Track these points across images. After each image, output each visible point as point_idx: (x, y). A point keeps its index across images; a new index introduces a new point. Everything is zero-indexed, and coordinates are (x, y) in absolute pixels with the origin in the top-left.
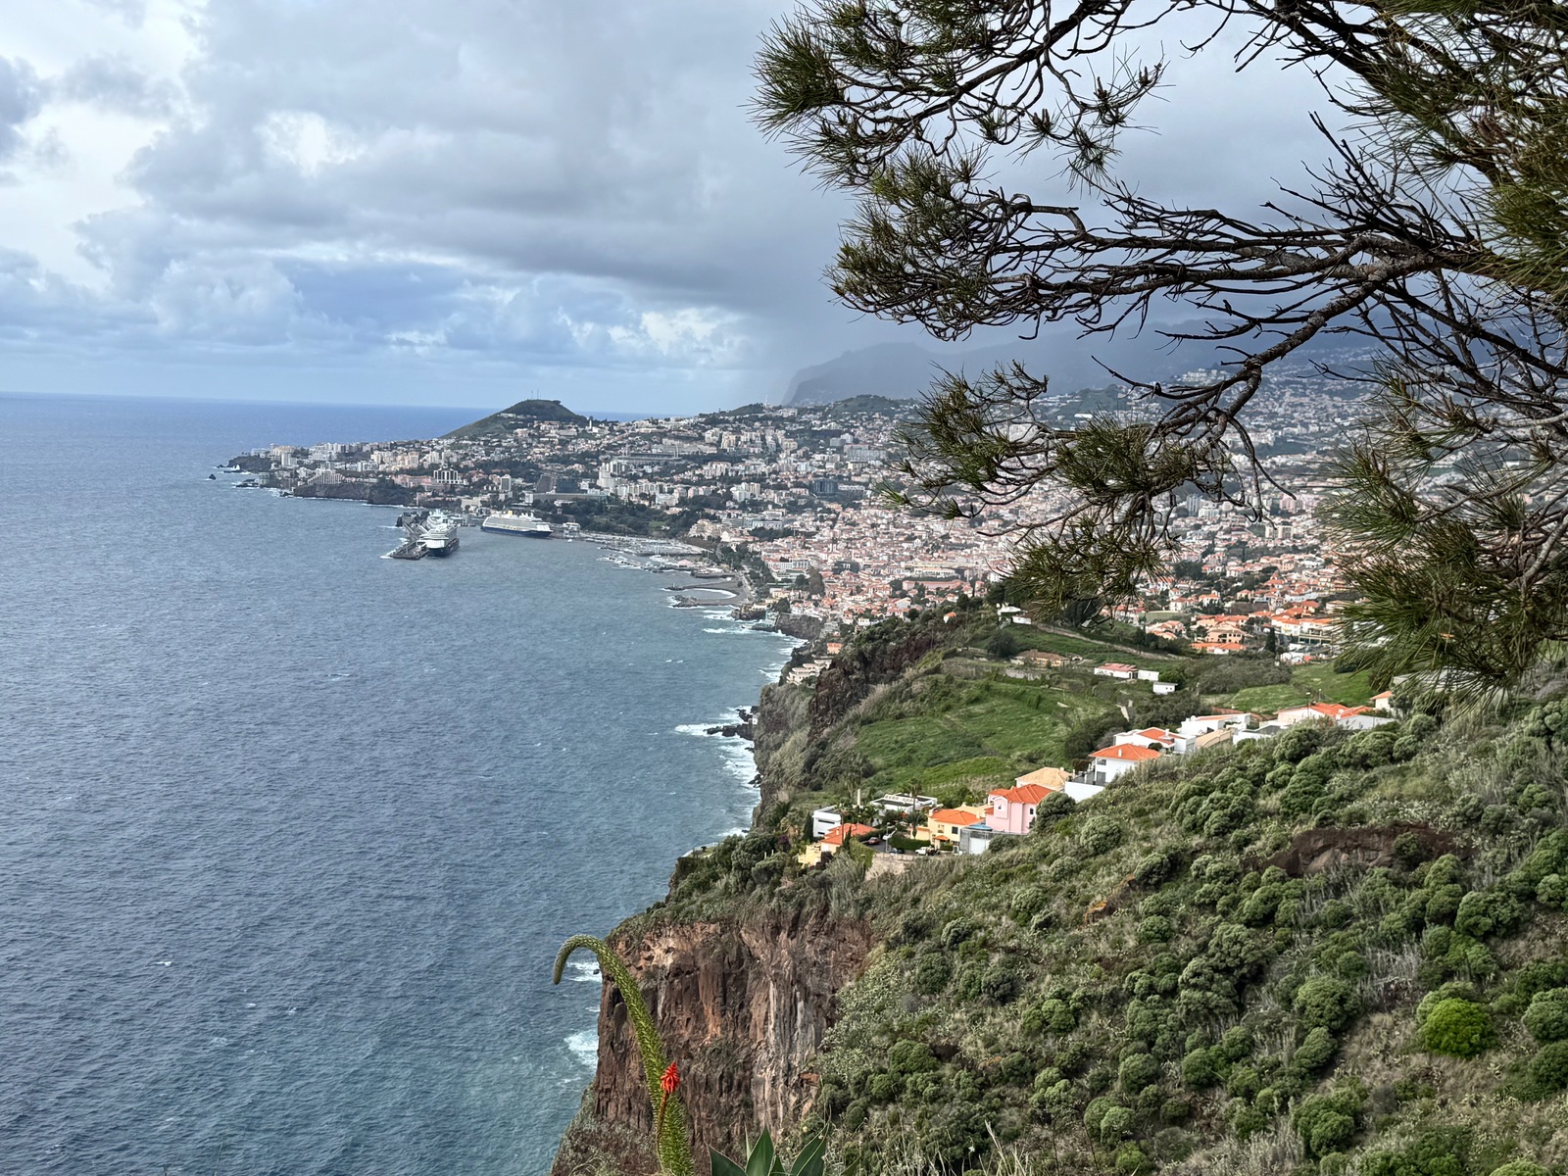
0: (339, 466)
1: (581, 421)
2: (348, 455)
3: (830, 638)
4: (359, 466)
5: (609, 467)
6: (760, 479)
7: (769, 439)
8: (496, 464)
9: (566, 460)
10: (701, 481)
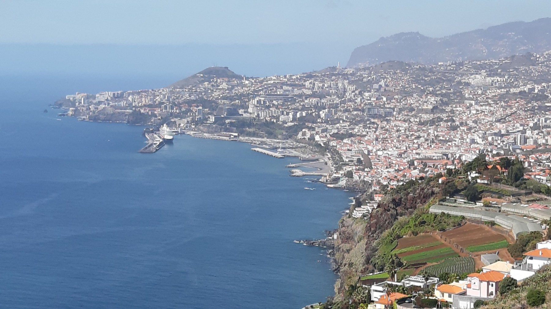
0: (111, 104)
1: (240, 78)
2: (117, 98)
3: (376, 192)
4: (123, 103)
5: (255, 101)
6: (336, 107)
7: (340, 85)
8: (194, 101)
9: (231, 99)
10: (304, 108)
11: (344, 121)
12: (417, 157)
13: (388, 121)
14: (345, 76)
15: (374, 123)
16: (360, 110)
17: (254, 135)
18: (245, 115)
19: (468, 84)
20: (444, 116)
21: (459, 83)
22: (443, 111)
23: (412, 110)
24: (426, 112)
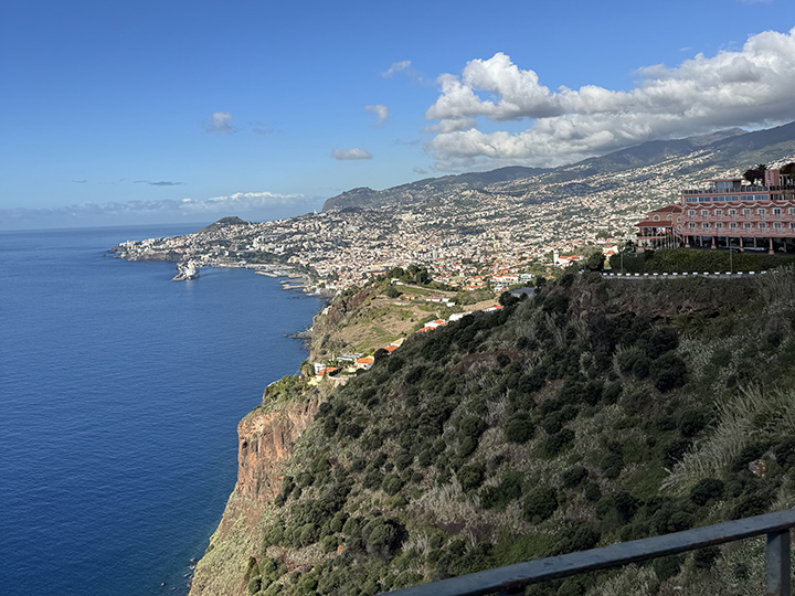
1: (246, 224)
7: (316, 225)
8: (214, 242)
9: (241, 238)
10: (292, 242)
11: (320, 249)
12: (369, 270)
13: (350, 247)
14: (319, 219)
15: (339, 249)
16: (330, 241)
17: (257, 262)
18: (251, 249)
19: (401, 220)
20: (386, 242)
21: (395, 220)
22: (385, 239)
23: (365, 238)
24: (374, 239)
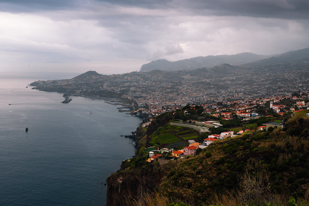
0: (52, 84)
2: (54, 82)
3: (150, 118)
4: (56, 84)
5: (105, 84)
6: (135, 86)
11: (139, 92)
12: (165, 105)
13: (155, 92)
14: (139, 75)
15: (149, 92)
16: (144, 88)
17: (105, 97)
19: (183, 79)
21: (180, 78)
22: (175, 88)
23: (163, 88)
24: (169, 88)
